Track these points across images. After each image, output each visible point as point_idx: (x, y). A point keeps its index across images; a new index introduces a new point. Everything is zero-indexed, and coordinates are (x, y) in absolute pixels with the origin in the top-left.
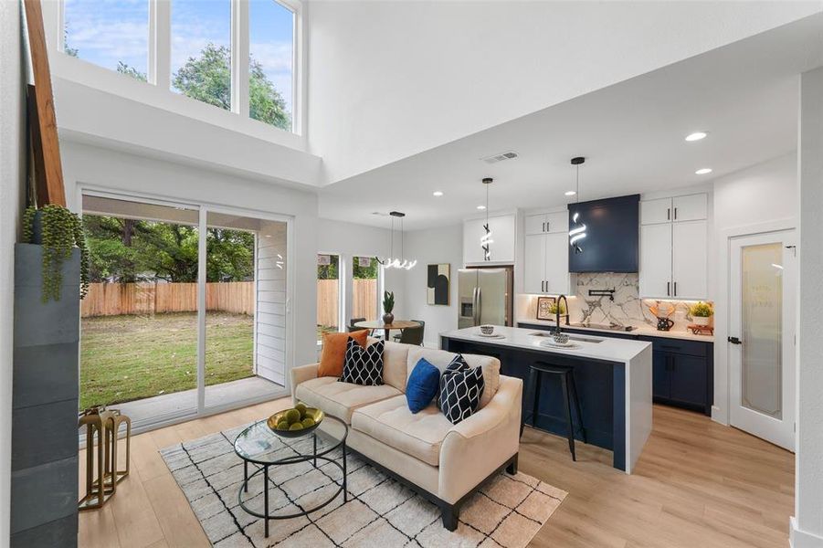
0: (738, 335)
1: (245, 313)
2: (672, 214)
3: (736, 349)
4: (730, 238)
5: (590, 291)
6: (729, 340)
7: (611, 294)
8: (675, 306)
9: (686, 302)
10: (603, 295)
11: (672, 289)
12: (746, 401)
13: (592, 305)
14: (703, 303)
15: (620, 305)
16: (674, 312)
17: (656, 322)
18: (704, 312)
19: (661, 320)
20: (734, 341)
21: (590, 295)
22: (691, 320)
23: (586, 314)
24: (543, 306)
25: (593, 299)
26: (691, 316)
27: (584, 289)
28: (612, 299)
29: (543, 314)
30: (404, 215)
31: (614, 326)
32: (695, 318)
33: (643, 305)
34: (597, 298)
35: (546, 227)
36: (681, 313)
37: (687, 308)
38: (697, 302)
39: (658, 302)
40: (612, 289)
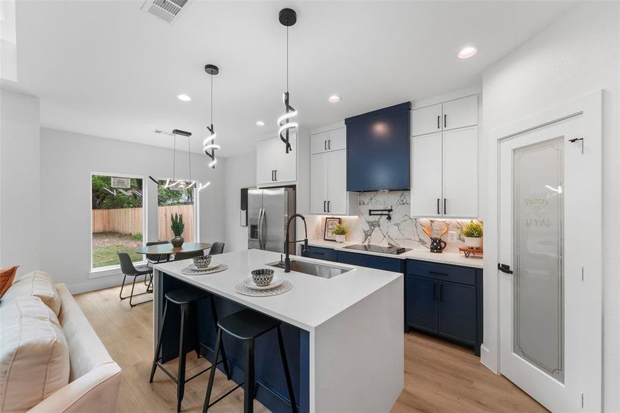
0: (508, 261)
1: (131, 235)
2: (442, 121)
3: (507, 279)
4: (500, 140)
5: (370, 211)
6: (499, 268)
7: (388, 214)
8: (448, 225)
9: (458, 220)
10: (381, 215)
11: (442, 206)
12: (518, 348)
13: (373, 225)
14: (475, 222)
15: (397, 225)
16: (447, 232)
17: (429, 242)
18: (475, 232)
19: (434, 240)
20: (505, 269)
21: (370, 214)
22: (464, 241)
23: (367, 235)
24: (330, 227)
25: (373, 218)
26: (463, 237)
27: (365, 209)
28: (389, 218)
29: (329, 235)
30: (190, 134)
31: (391, 247)
32: (466, 239)
33: (418, 224)
34: (376, 218)
35: (328, 144)
36: (454, 233)
37: (459, 227)
38: (468, 221)
39: (432, 221)
40: (389, 208)
